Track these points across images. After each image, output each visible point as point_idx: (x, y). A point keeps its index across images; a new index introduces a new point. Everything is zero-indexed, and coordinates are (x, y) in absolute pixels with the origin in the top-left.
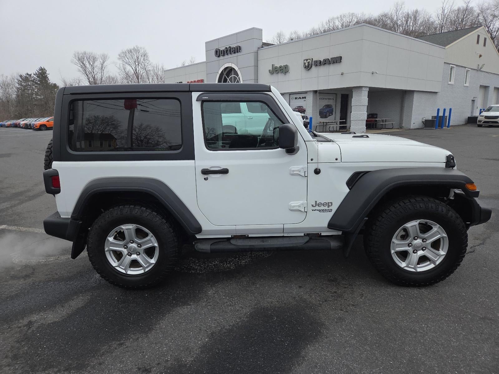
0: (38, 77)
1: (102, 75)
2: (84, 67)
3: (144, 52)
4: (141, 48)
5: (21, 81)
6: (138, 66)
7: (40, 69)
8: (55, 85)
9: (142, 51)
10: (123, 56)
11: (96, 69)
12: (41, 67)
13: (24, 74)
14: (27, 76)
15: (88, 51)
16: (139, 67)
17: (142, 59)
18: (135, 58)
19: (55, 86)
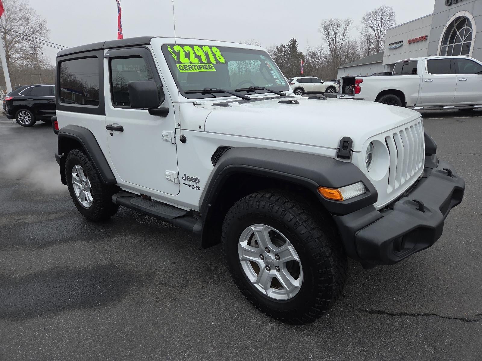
0: (289, 48)
1: (343, 41)
2: (328, 35)
3: (390, 11)
4: (387, 7)
5: (277, 52)
6: (381, 27)
7: (292, 40)
8: (301, 53)
9: (388, 11)
10: (367, 18)
11: (338, 36)
12: (293, 39)
13: (279, 46)
14: (282, 47)
15: (334, 18)
16: (382, 29)
17: (387, 19)
18: (380, 19)
19: (301, 55)
